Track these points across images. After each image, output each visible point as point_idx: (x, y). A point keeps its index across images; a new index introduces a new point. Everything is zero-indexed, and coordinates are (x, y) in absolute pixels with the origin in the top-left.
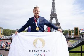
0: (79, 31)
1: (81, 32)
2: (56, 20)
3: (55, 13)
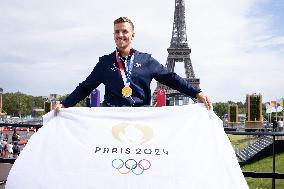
0: (265, 109)
2: (186, 66)
3: (185, 45)
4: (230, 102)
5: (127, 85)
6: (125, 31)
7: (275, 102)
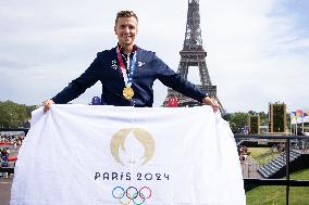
0: (289, 120)
1: (294, 122)
5: (128, 85)
7: (301, 112)
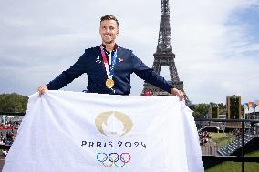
4: (212, 103)
5: (110, 77)
6: (111, 28)
